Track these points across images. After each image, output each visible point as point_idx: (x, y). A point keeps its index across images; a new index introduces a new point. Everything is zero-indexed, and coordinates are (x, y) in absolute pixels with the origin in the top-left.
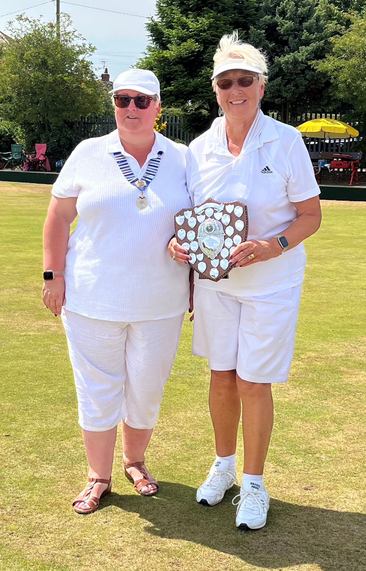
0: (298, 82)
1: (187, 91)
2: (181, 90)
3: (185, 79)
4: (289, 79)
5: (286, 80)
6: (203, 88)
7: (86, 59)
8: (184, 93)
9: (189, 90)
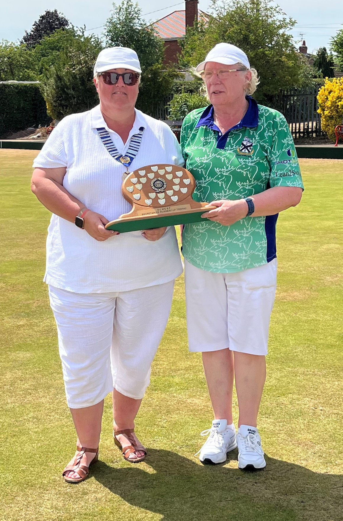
7: (286, 33)
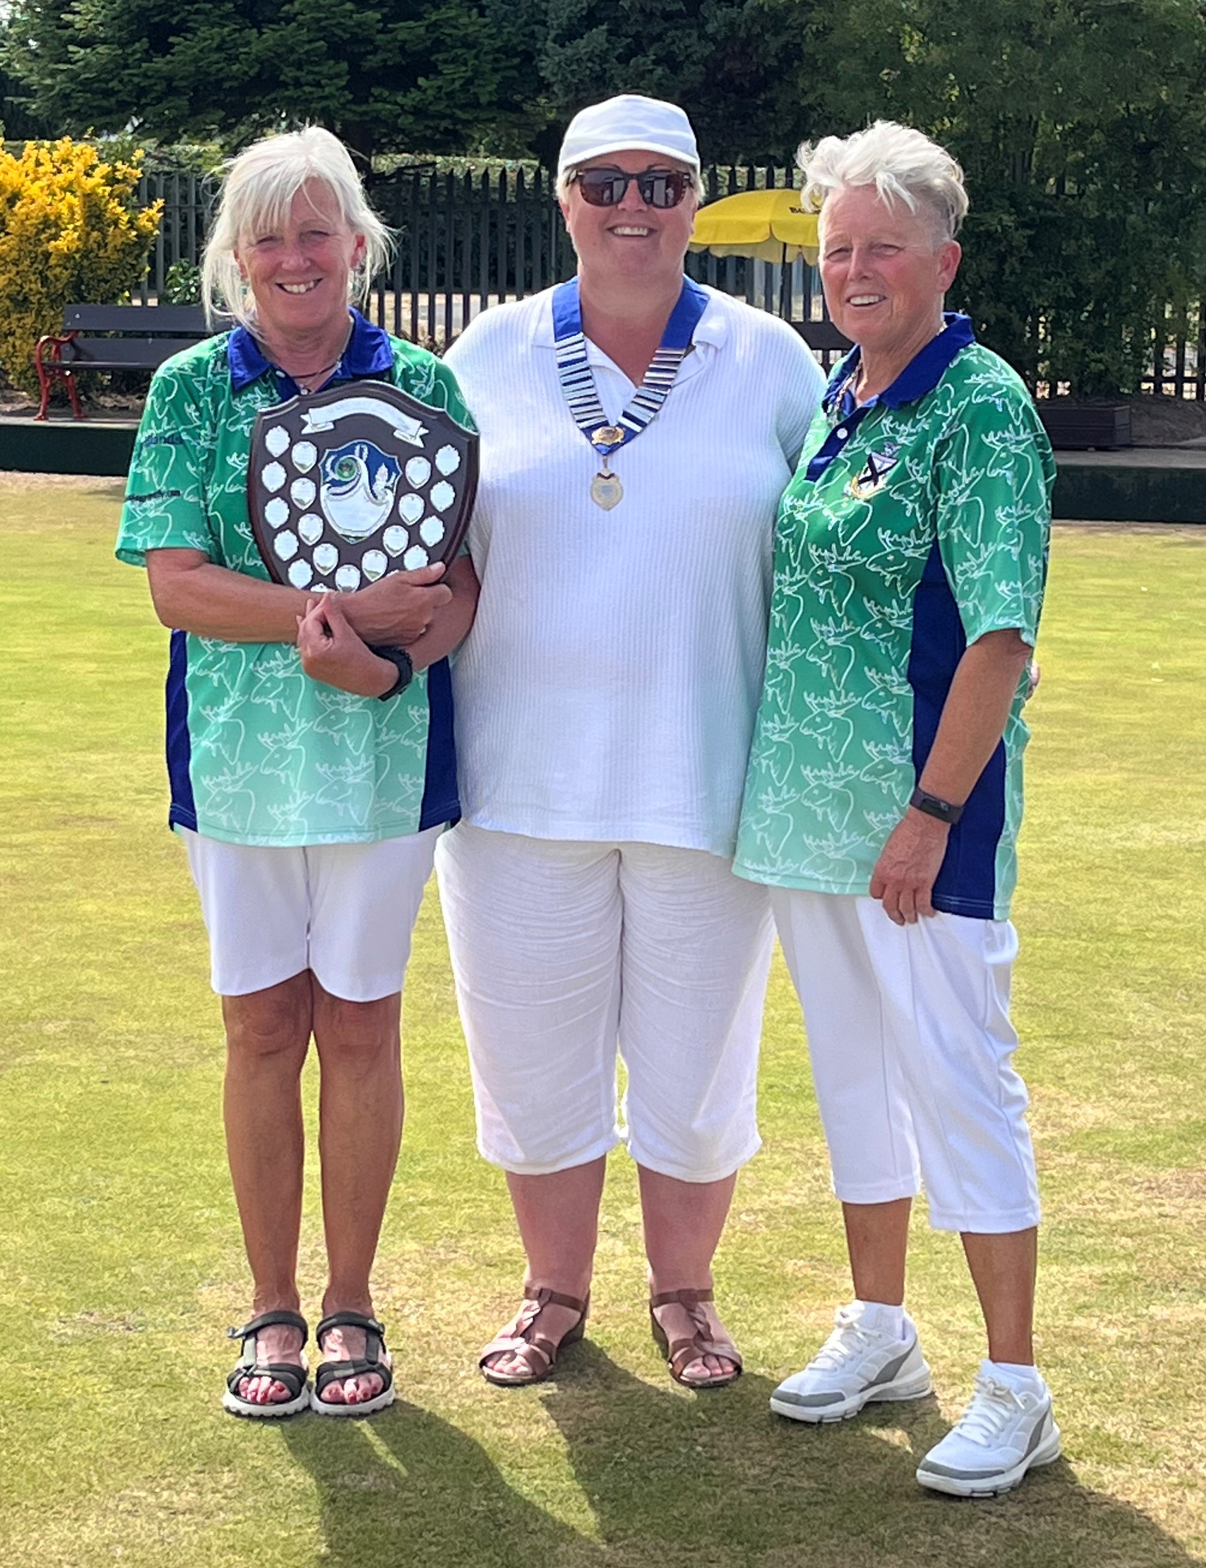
0: (674, 48)
1: (235, 78)
2: (209, 74)
3: (226, 30)
4: (637, 36)
5: (627, 36)
6: (299, 65)
8: (227, 85)
9: (246, 73)
